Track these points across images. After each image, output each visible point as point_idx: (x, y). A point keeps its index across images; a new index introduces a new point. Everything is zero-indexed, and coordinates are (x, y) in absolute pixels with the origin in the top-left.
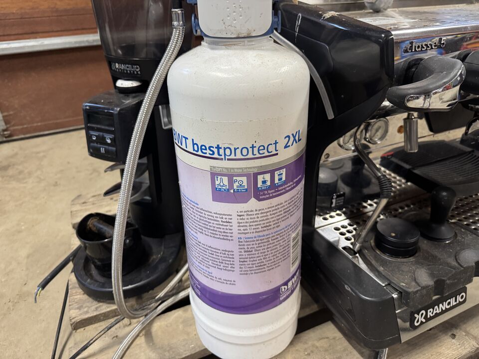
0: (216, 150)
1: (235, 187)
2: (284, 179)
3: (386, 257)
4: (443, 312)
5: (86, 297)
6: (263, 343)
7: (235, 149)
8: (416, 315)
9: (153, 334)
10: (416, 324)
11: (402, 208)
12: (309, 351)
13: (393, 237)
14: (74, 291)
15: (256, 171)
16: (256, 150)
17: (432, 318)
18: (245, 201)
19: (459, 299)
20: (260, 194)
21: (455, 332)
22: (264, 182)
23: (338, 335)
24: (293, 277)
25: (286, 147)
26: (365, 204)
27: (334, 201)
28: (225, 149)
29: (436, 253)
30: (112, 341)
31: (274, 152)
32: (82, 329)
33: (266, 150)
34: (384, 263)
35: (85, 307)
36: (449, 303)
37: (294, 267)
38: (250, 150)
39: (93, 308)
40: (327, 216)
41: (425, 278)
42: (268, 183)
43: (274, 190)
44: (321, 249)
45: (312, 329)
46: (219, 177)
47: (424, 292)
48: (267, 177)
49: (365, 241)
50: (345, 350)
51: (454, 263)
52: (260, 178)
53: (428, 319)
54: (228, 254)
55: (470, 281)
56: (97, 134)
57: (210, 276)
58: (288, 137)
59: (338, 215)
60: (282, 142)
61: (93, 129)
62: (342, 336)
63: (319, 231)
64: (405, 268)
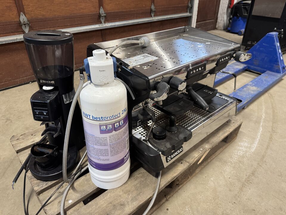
0: (101, 118)
1: (108, 129)
2: (123, 123)
3: (157, 141)
4: (176, 155)
5: (39, 181)
6: (120, 179)
7: (107, 117)
8: (168, 158)
9: (75, 188)
10: (168, 161)
11: (161, 122)
12: (136, 179)
13: (158, 134)
14: (32, 180)
15: (114, 123)
16: (114, 117)
17: (173, 158)
18: (111, 132)
19: (181, 150)
20: (115, 129)
21: (182, 161)
22: (117, 125)
23: (145, 171)
24: (128, 153)
25: (122, 114)
26: (148, 122)
27: (138, 124)
28: (104, 118)
29: (172, 137)
30: (58, 194)
31: (119, 116)
32: (42, 194)
33: (117, 116)
34: (156, 143)
35: (41, 185)
36: (178, 152)
37: (128, 150)
38: (112, 117)
39: (45, 184)
40: (136, 129)
41: (168, 145)
42: (118, 125)
43: (120, 127)
44: (136, 142)
45: (136, 171)
46: (102, 126)
47: (169, 150)
48: (118, 124)
49: (149, 136)
50: (148, 175)
51: (177, 139)
52: (116, 125)
53: (172, 159)
54: (106, 150)
55: (183, 144)
56: (39, 111)
57: (99, 159)
58: (123, 111)
59: (140, 128)
60: (121, 112)
61: (37, 109)
62: (146, 171)
63: (134, 135)
64: (163, 143)
